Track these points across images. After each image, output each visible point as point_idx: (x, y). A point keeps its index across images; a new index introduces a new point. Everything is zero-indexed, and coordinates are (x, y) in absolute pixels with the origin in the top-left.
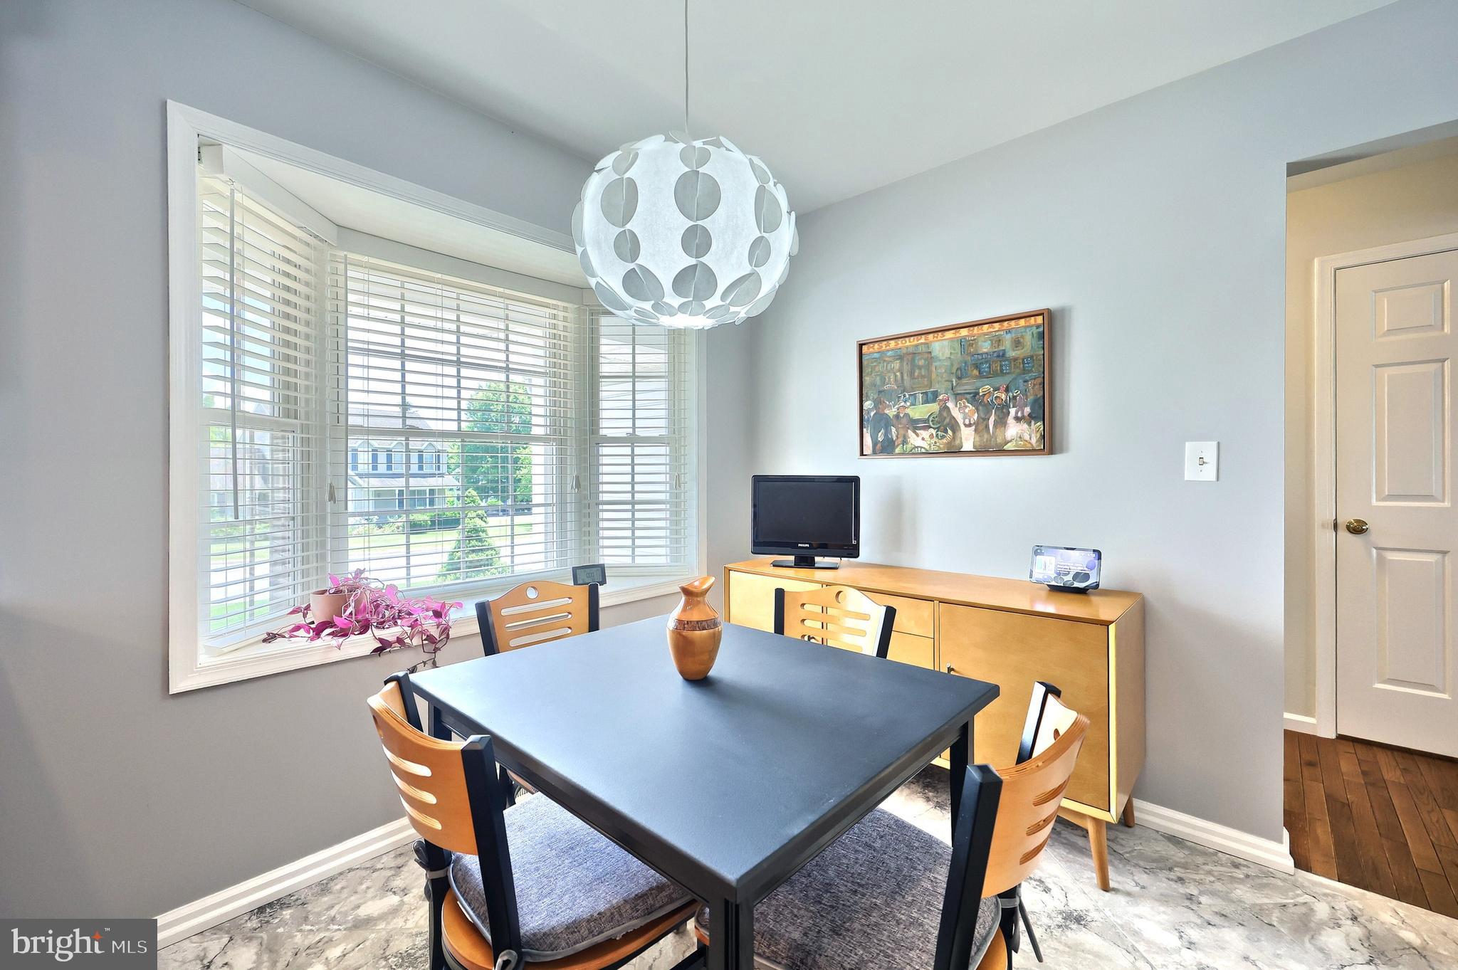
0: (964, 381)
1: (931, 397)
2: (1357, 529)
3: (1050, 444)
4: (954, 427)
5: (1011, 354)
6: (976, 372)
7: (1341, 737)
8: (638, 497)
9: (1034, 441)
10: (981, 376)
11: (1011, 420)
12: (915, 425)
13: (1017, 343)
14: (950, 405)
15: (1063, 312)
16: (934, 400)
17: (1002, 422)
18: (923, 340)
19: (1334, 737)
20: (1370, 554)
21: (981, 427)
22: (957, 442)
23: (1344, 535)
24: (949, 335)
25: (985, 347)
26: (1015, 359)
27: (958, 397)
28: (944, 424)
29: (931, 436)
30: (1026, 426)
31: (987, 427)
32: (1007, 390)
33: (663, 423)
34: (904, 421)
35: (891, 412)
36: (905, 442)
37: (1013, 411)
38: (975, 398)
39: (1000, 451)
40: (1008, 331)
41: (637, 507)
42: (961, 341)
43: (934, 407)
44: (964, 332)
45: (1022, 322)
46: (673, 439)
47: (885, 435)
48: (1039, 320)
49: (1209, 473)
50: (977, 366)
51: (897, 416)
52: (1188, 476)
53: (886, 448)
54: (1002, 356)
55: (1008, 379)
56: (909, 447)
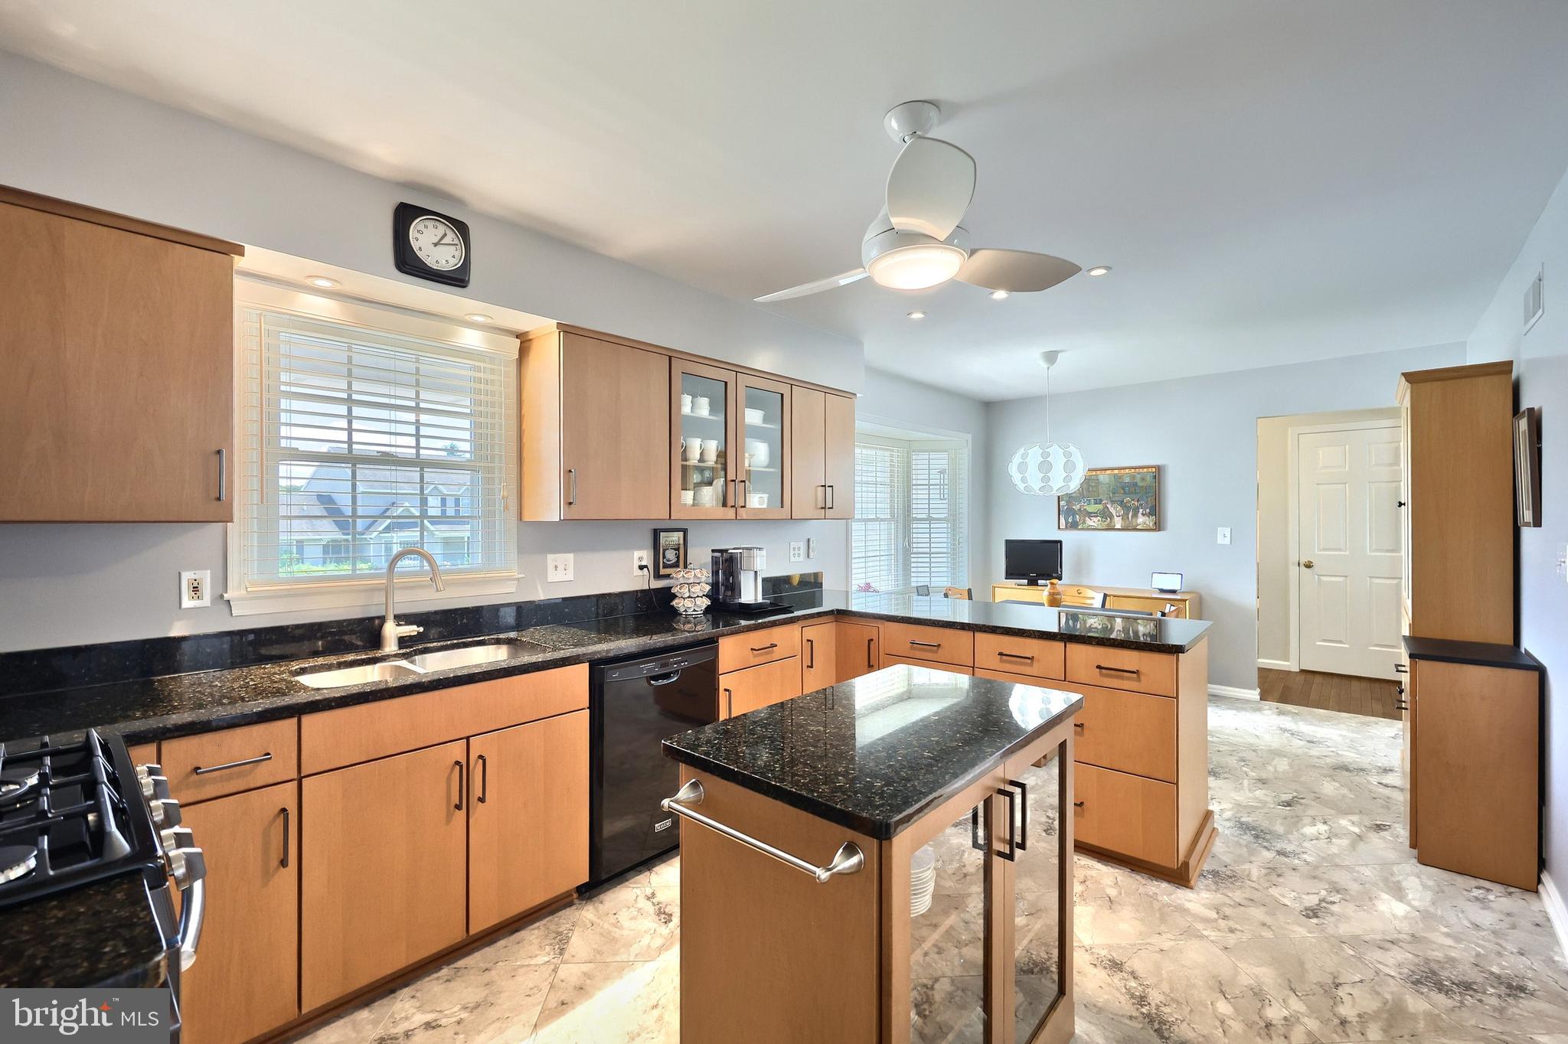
0: (1116, 495)
1: (1098, 502)
2: (1309, 566)
3: (1158, 526)
4: (1111, 517)
5: (1140, 484)
6: (1122, 491)
7: (1302, 671)
8: (933, 550)
9: (1151, 525)
10: (1125, 493)
11: (1140, 515)
12: (1090, 515)
13: (1143, 479)
14: (1109, 506)
15: (1164, 466)
16: (1100, 504)
17: (1135, 515)
18: (1094, 473)
19: (1298, 670)
20: (1315, 578)
21: (1125, 517)
22: (1113, 524)
23: (1303, 568)
24: (1108, 472)
25: (1127, 480)
26: (1142, 487)
27: (1113, 502)
28: (1105, 515)
29: (1099, 521)
30: (1147, 518)
31: (1128, 517)
32: (1138, 501)
33: (946, 511)
34: (1084, 513)
35: (1076, 507)
36: (1084, 522)
37: (1141, 510)
38: (1122, 503)
39: (1135, 529)
40: (1139, 473)
41: (932, 555)
42: (1115, 475)
43: (1100, 507)
44: (1116, 472)
45: (1145, 470)
46: (953, 519)
47: (1073, 519)
48: (1154, 470)
49: (1227, 541)
50: (1123, 489)
51: (1080, 510)
52: (1219, 542)
53: (1073, 526)
54: (1135, 484)
55: (1138, 496)
56: (1085, 526)
